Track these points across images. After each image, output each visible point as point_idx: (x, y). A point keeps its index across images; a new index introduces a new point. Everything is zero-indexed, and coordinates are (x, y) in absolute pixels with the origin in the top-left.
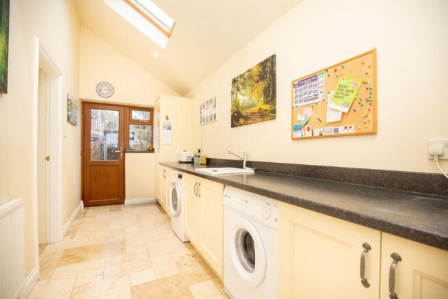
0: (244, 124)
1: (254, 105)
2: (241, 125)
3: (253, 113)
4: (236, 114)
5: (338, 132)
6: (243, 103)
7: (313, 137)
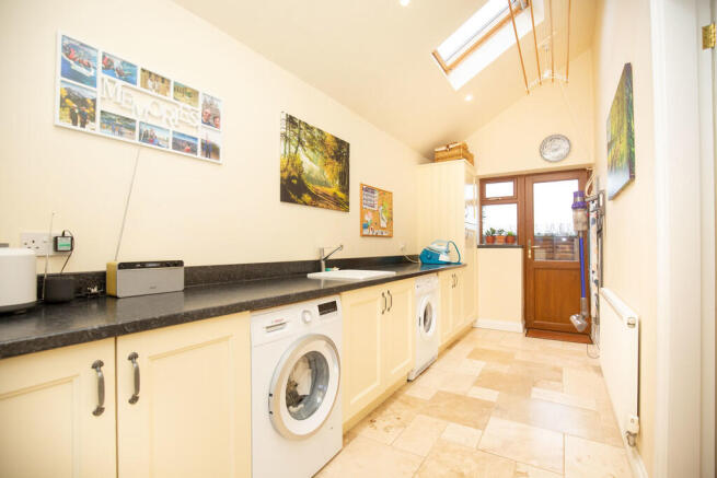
0: (310, 204)
1: (326, 184)
2: (306, 204)
3: (325, 195)
4: (295, 182)
5: (388, 234)
6: (310, 172)
7: (377, 236)
